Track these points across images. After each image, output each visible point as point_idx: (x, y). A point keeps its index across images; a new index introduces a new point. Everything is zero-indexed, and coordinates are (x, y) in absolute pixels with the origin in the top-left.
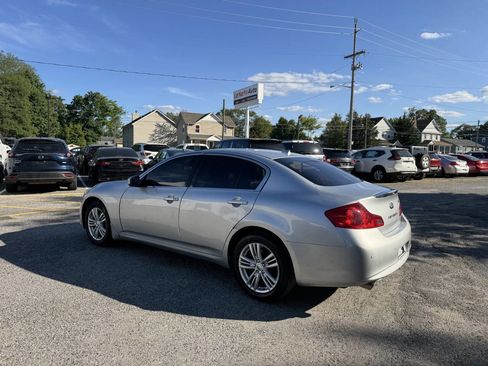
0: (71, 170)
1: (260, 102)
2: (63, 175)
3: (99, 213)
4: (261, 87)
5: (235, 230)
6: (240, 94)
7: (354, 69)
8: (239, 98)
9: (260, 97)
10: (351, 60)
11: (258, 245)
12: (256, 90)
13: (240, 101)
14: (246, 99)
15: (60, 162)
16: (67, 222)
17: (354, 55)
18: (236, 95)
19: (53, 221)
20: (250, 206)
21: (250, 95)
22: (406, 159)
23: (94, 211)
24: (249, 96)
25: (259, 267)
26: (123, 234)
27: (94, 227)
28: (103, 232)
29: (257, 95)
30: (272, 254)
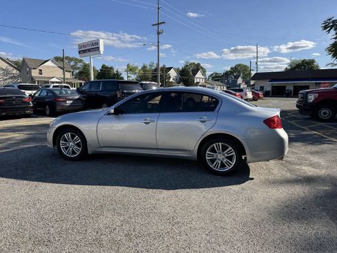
1: (102, 53)
3: (73, 136)
4: (102, 42)
5: (204, 137)
6: (84, 46)
7: (159, 33)
8: (83, 49)
9: (102, 49)
11: (220, 144)
12: (97, 43)
13: (84, 51)
14: (89, 50)
17: (158, 24)
20: (214, 121)
21: (93, 47)
23: (67, 135)
25: (220, 157)
26: (100, 150)
27: (66, 148)
28: (78, 151)
29: (99, 48)
30: (230, 148)
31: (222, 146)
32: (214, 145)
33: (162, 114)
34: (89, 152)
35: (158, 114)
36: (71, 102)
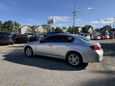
0: (12, 40)
2: (11, 41)
3: (30, 49)
4: (54, 20)
5: (68, 52)
6: (49, 21)
7: (74, 16)
9: (54, 22)
10: (74, 13)
11: (74, 55)
13: (49, 23)
14: (50, 22)
15: (10, 38)
16: (17, 52)
17: (74, 12)
18: (48, 21)
19: (13, 52)
20: (71, 46)
22: (88, 36)
23: (28, 49)
24: (51, 22)
25: (74, 60)
26: (37, 54)
27: (28, 53)
28: (31, 54)
30: (77, 57)
31: (74, 56)
32: (71, 55)
33: (55, 43)
34: (34, 55)
35: (53, 43)
36: (41, 39)
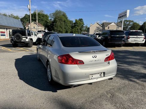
12: (126, 12)
18: (119, 15)
21: (124, 14)
29: (126, 14)
